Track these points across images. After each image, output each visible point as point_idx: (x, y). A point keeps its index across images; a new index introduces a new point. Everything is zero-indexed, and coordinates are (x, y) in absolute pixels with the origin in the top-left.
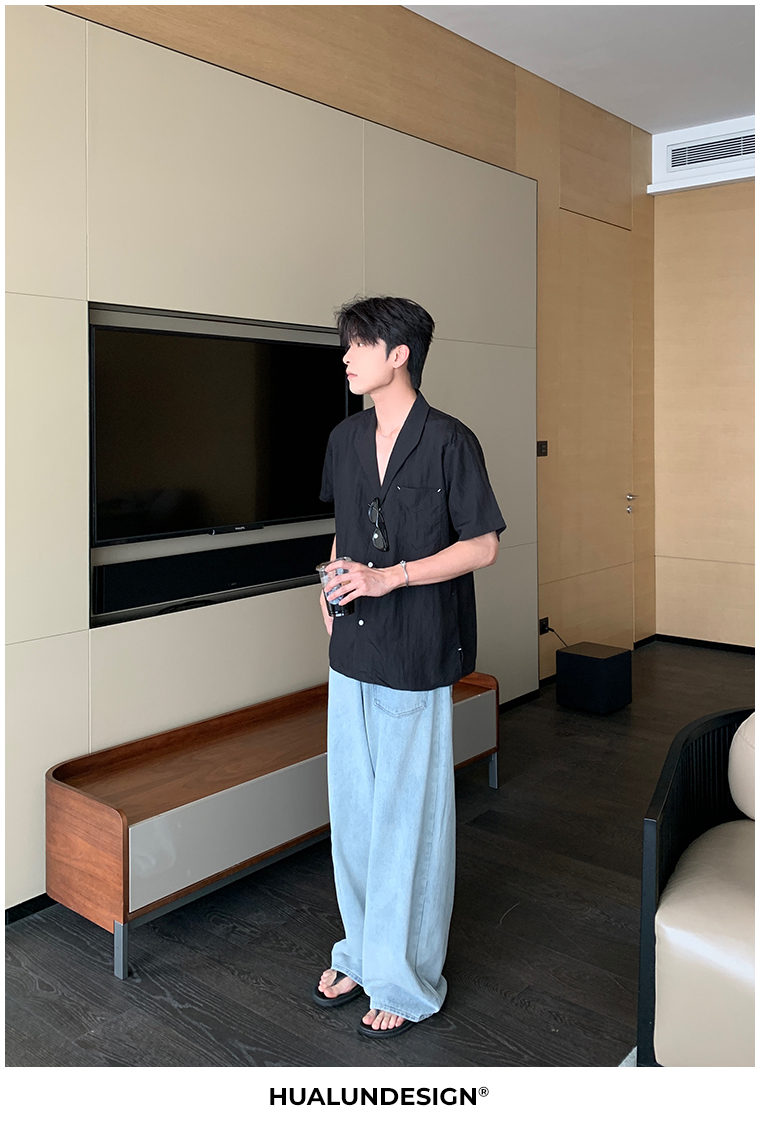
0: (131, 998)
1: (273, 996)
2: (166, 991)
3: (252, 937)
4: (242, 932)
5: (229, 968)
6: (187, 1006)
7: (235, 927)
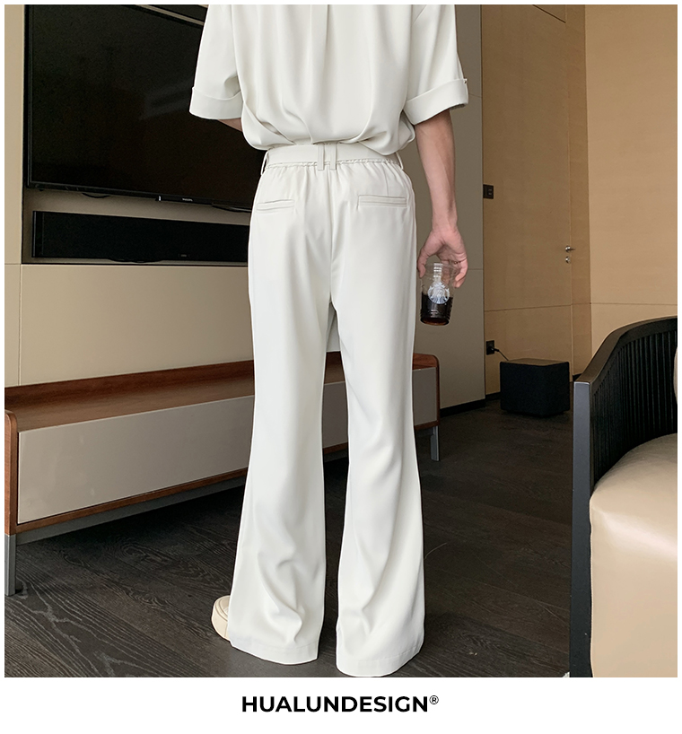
1: (162, 613)
2: (50, 608)
3: (161, 564)
4: (152, 560)
5: (125, 589)
6: (64, 620)
7: (146, 556)
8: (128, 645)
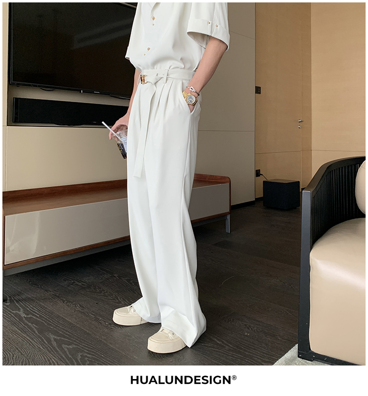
1: (82, 312)
5: (62, 300)
6: (29, 316)
7: (73, 283)
8: (64, 329)
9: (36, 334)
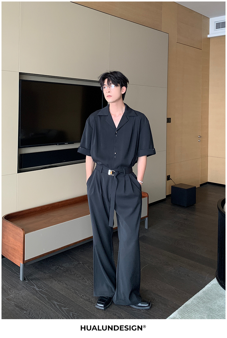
0: (24, 286)
1: (67, 288)
2: (35, 285)
3: (63, 270)
4: (60, 269)
5: (55, 279)
6: (41, 290)
7: (58, 267)
8: (60, 298)
9: (47, 301)
